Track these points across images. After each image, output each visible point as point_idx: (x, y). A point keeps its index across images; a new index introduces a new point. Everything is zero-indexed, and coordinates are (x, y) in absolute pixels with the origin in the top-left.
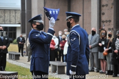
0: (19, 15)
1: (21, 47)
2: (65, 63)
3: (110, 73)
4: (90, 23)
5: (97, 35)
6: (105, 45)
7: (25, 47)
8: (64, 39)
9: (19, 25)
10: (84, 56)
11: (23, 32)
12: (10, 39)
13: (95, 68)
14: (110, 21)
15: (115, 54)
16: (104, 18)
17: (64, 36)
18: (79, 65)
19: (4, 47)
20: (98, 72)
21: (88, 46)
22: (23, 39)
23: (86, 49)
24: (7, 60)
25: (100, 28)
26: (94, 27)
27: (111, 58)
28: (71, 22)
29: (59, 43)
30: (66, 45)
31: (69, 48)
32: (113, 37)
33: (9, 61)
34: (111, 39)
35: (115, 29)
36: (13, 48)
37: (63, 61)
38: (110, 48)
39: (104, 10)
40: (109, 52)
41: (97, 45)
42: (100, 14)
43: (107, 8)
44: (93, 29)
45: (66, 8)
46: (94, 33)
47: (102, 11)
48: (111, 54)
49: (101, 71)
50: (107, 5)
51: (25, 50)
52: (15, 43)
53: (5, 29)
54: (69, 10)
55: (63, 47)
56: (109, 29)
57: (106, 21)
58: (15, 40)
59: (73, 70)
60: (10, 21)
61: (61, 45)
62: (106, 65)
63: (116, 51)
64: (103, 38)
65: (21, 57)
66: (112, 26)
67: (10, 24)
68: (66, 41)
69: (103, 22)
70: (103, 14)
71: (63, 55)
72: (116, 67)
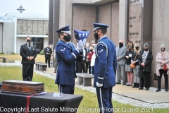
0: (47, 26)
1: (48, 58)
2: (92, 75)
3: (136, 85)
4: (118, 35)
5: (124, 47)
6: (132, 58)
7: (52, 58)
8: (92, 51)
9: (47, 36)
10: (112, 68)
11: (50, 43)
12: (38, 50)
13: (122, 81)
14: (137, 34)
15: (142, 66)
16: (131, 30)
17: (91, 48)
18: (107, 77)
19: (31, 58)
20: (124, 84)
21: (115, 57)
22: (50, 49)
23: (114, 61)
24: (34, 71)
25: (128, 40)
26: (122, 39)
27: (138, 71)
28: (99, 33)
29: (86, 55)
30: (94, 57)
31: (97, 59)
32: (140, 49)
33: (36, 72)
34: (139, 51)
35: (142, 42)
36: (40, 59)
37: (90, 73)
38: (137, 61)
39: (132, 22)
40: (136, 64)
41: (124, 58)
42: (128, 26)
43: (135, 20)
44: (120, 41)
45: (94, 19)
46: (121, 45)
47: (130, 24)
48: (138, 67)
49: (127, 84)
50: (134, 18)
51: (51, 61)
52: (42, 54)
53: (33, 39)
54: (97, 21)
55: (90, 59)
56: (137, 42)
57: (134, 34)
58: (43, 51)
59: (100, 81)
60: (38, 32)
61: (88, 57)
62: (133, 77)
63: (143, 64)
64: (130, 50)
65: (48, 68)
66: (139, 39)
67: (38, 34)
68: (93, 53)
69: (131, 34)
70: (131, 26)
71: (90, 67)
72: (142, 79)
